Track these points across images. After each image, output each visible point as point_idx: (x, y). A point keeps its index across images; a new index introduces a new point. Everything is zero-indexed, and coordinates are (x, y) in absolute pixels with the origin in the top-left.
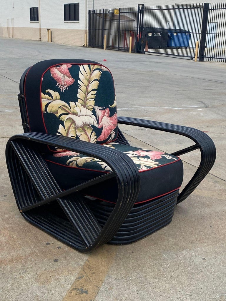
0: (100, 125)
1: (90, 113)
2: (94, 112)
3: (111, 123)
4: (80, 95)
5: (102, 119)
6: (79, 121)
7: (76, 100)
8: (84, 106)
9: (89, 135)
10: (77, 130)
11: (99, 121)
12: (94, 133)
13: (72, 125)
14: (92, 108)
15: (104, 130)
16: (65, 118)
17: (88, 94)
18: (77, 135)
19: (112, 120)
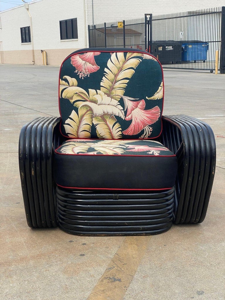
0: (128, 118)
1: (115, 102)
2: (122, 102)
3: (147, 117)
4: (105, 82)
5: (132, 111)
6: (98, 110)
7: (97, 87)
8: (109, 94)
9: (111, 126)
10: (94, 119)
11: (128, 113)
12: (117, 125)
13: (88, 113)
14: (120, 97)
15: (133, 123)
16: (80, 104)
17: (116, 82)
18: (93, 124)
19: (149, 114)
